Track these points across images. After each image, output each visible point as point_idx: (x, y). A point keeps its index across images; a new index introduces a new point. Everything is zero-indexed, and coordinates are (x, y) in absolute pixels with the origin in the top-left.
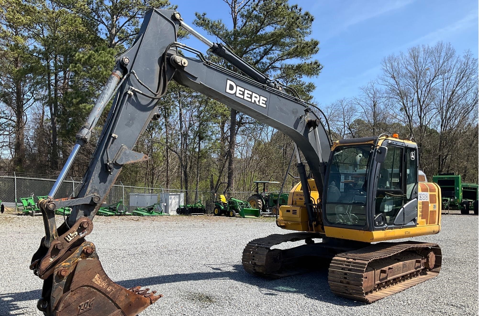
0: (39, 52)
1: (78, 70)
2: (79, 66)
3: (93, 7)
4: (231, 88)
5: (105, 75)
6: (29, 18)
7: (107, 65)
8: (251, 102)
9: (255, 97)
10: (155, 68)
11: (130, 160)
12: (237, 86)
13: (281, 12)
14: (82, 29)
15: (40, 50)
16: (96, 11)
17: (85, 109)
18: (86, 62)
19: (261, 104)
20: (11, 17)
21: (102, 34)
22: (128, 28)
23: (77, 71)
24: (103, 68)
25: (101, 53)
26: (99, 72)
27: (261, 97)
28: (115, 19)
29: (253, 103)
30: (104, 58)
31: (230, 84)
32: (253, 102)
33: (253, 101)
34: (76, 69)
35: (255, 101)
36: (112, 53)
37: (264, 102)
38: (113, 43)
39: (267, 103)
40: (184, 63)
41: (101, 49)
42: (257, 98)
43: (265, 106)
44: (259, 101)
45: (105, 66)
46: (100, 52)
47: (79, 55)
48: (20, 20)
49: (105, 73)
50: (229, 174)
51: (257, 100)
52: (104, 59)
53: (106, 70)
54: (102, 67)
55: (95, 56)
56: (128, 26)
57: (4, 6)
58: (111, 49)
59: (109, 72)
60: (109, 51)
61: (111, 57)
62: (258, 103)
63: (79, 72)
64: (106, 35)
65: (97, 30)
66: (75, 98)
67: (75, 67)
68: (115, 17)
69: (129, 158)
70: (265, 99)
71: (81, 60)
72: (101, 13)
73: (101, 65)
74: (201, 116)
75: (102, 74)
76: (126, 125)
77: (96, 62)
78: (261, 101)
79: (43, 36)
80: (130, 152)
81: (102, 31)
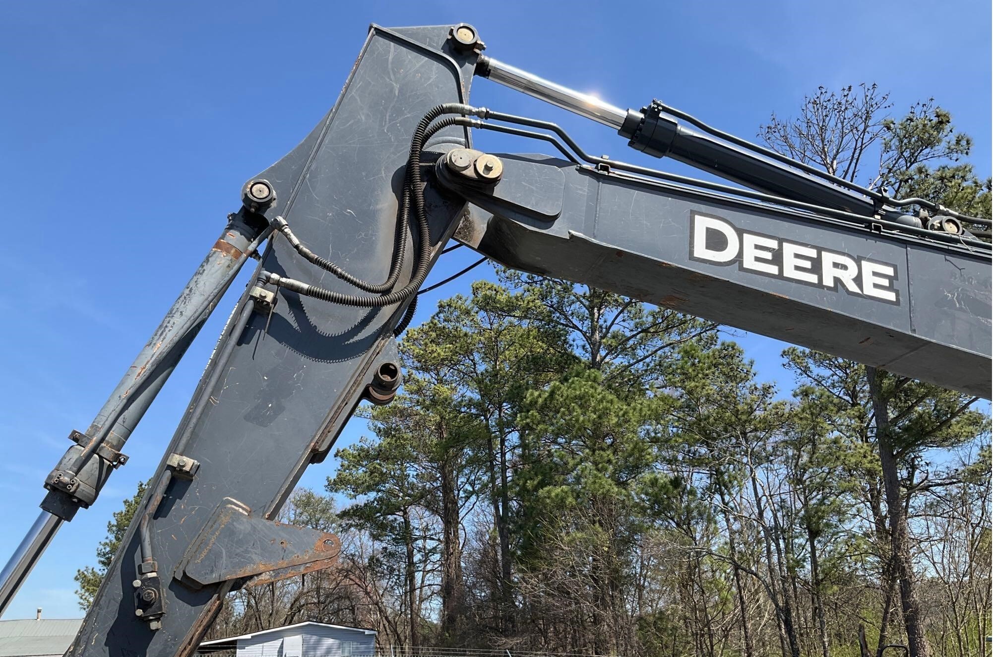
0: (471, 403)
1: (533, 422)
2: (532, 415)
3: (552, 302)
4: (716, 241)
5: (583, 422)
6: (450, 348)
7: (586, 402)
8: (820, 285)
9: (836, 265)
10: (379, 207)
11: (251, 561)
12: (740, 233)
13: (957, 193)
14: (540, 347)
15: (471, 400)
16: (559, 308)
17: (549, 498)
18: (546, 404)
19: (869, 290)
20: (422, 352)
21: (575, 347)
22: (624, 327)
23: (531, 424)
24: (578, 410)
25: (573, 383)
26: (571, 420)
27: (864, 263)
28: (596, 315)
29: (829, 288)
30: (578, 389)
31: (708, 229)
32: (831, 284)
33: (828, 282)
34: (528, 420)
35: (837, 280)
36: (595, 377)
37: (885, 282)
38: (598, 358)
39: (901, 284)
40: (488, 169)
41: (574, 375)
42: (845, 267)
43: (891, 296)
44: (858, 280)
45: (581, 406)
46: (570, 381)
47: (532, 394)
48: (436, 354)
49: (581, 418)
50: (906, 621)
51: (847, 277)
52: (578, 393)
53: (584, 414)
54: (576, 407)
55: (561, 390)
56: (622, 323)
57: (417, 339)
58: (592, 370)
59: (590, 416)
60: (589, 376)
61: (592, 387)
62: (853, 287)
63: (534, 426)
64: (584, 349)
65: (565, 342)
66: (531, 479)
67: (527, 417)
68: (596, 310)
69: (247, 551)
70: (890, 271)
71: (536, 402)
72: (568, 310)
73: (573, 404)
74: (804, 478)
75: (577, 421)
76: (247, 418)
77: (565, 400)
78: (868, 280)
79: (477, 374)
80: (254, 528)
81: (575, 343)
